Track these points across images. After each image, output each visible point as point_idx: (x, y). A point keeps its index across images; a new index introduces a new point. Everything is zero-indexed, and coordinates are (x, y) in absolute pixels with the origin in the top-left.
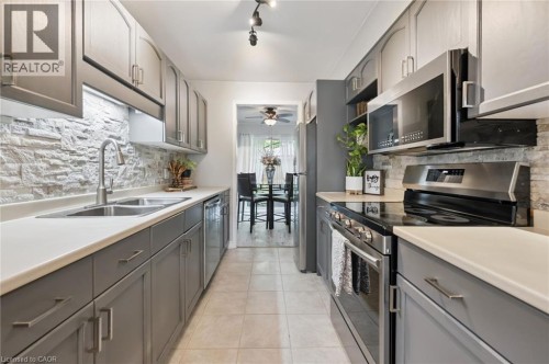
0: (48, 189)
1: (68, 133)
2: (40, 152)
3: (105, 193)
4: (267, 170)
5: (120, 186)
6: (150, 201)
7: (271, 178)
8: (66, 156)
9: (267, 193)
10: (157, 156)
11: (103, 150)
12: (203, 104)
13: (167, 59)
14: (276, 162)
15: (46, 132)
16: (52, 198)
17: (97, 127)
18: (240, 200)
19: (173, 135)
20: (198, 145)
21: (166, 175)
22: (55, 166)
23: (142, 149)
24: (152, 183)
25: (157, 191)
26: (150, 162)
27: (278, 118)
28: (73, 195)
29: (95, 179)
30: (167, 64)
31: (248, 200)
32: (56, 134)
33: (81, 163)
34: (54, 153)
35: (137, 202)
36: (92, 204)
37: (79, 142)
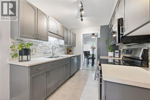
0: (45, 53)
1: (48, 44)
2: (44, 47)
3: (53, 54)
4: (92, 50)
5: (56, 53)
6: (61, 56)
7: (93, 52)
8: (47, 48)
9: (92, 56)
10: (64, 47)
11: (53, 46)
12: (75, 35)
13: (65, 27)
14: (94, 48)
15: (45, 44)
16: (45, 55)
17: (52, 42)
18: (85, 58)
19: (66, 43)
20: (73, 44)
21: (66, 51)
22: (46, 49)
23: (61, 46)
24: (63, 53)
25: (64, 54)
26: (63, 48)
27: (96, 36)
28: (48, 54)
29: (52, 52)
30: (65, 28)
31: (86, 58)
32: (46, 44)
33: (50, 49)
34: (46, 47)
35: (59, 56)
36: (51, 56)
37: (49, 45)
